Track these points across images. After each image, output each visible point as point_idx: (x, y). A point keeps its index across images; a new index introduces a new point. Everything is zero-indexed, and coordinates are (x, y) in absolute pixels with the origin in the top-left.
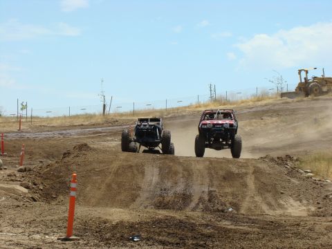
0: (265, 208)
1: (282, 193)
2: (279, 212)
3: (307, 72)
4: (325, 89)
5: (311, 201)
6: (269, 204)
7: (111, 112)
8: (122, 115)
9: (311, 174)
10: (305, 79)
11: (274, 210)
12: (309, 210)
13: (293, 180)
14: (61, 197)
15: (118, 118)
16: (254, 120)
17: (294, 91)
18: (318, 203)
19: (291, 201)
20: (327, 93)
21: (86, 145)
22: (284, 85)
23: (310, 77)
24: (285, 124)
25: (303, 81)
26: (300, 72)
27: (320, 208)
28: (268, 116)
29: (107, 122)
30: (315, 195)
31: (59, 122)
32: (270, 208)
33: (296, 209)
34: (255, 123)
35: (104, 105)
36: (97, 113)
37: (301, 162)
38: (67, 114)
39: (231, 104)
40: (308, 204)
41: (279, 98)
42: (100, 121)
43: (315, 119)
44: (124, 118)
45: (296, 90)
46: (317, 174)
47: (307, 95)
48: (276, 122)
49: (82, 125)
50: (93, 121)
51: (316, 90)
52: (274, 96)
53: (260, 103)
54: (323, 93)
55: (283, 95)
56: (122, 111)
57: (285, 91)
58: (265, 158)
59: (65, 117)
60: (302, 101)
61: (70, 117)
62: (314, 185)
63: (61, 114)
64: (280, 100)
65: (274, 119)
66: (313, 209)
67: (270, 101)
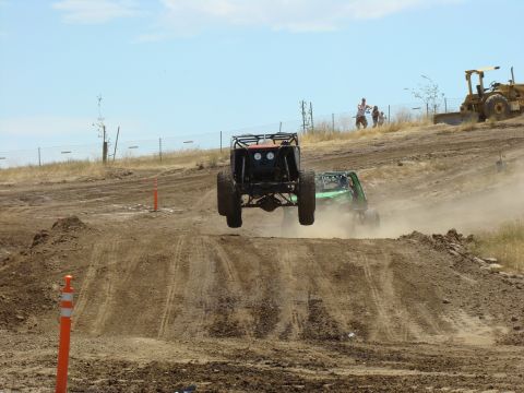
0: (415, 329)
1: (446, 302)
2: (441, 337)
3: (482, 75)
4: (516, 106)
5: (500, 316)
6: (423, 324)
7: (119, 156)
8: (138, 162)
9: (498, 266)
10: (479, 87)
11: (432, 333)
12: (497, 333)
13: (465, 277)
14: (33, 319)
15: (131, 168)
16: (386, 167)
17: (458, 110)
18: (514, 320)
19: (464, 316)
20: (519, 112)
21: (75, 219)
22: (439, 100)
23: (487, 85)
24: (443, 172)
25: (475, 91)
26: (469, 74)
27: (517, 329)
28: (413, 159)
29: (111, 175)
30: (507, 304)
31: (20, 176)
32: (426, 331)
33: (473, 331)
34: (388, 171)
35: (105, 144)
36: (92, 160)
37: (478, 244)
38: (35, 162)
39: (342, 138)
40: (496, 321)
41: (431, 125)
42: (97, 173)
43: (499, 163)
44: (142, 167)
45: (462, 109)
46: (508, 264)
47: (482, 118)
48: (426, 169)
49: (65, 182)
50: (85, 174)
51: (499, 108)
52: (422, 121)
53: (395, 135)
54: (511, 114)
55: (438, 118)
56: (138, 154)
57: (441, 111)
58: (412, 236)
59: (31, 168)
60: (473, 129)
61: (42, 168)
62: (505, 286)
63: (23, 163)
64: (432, 128)
65: (423, 164)
66: (505, 330)
67: (415, 130)
